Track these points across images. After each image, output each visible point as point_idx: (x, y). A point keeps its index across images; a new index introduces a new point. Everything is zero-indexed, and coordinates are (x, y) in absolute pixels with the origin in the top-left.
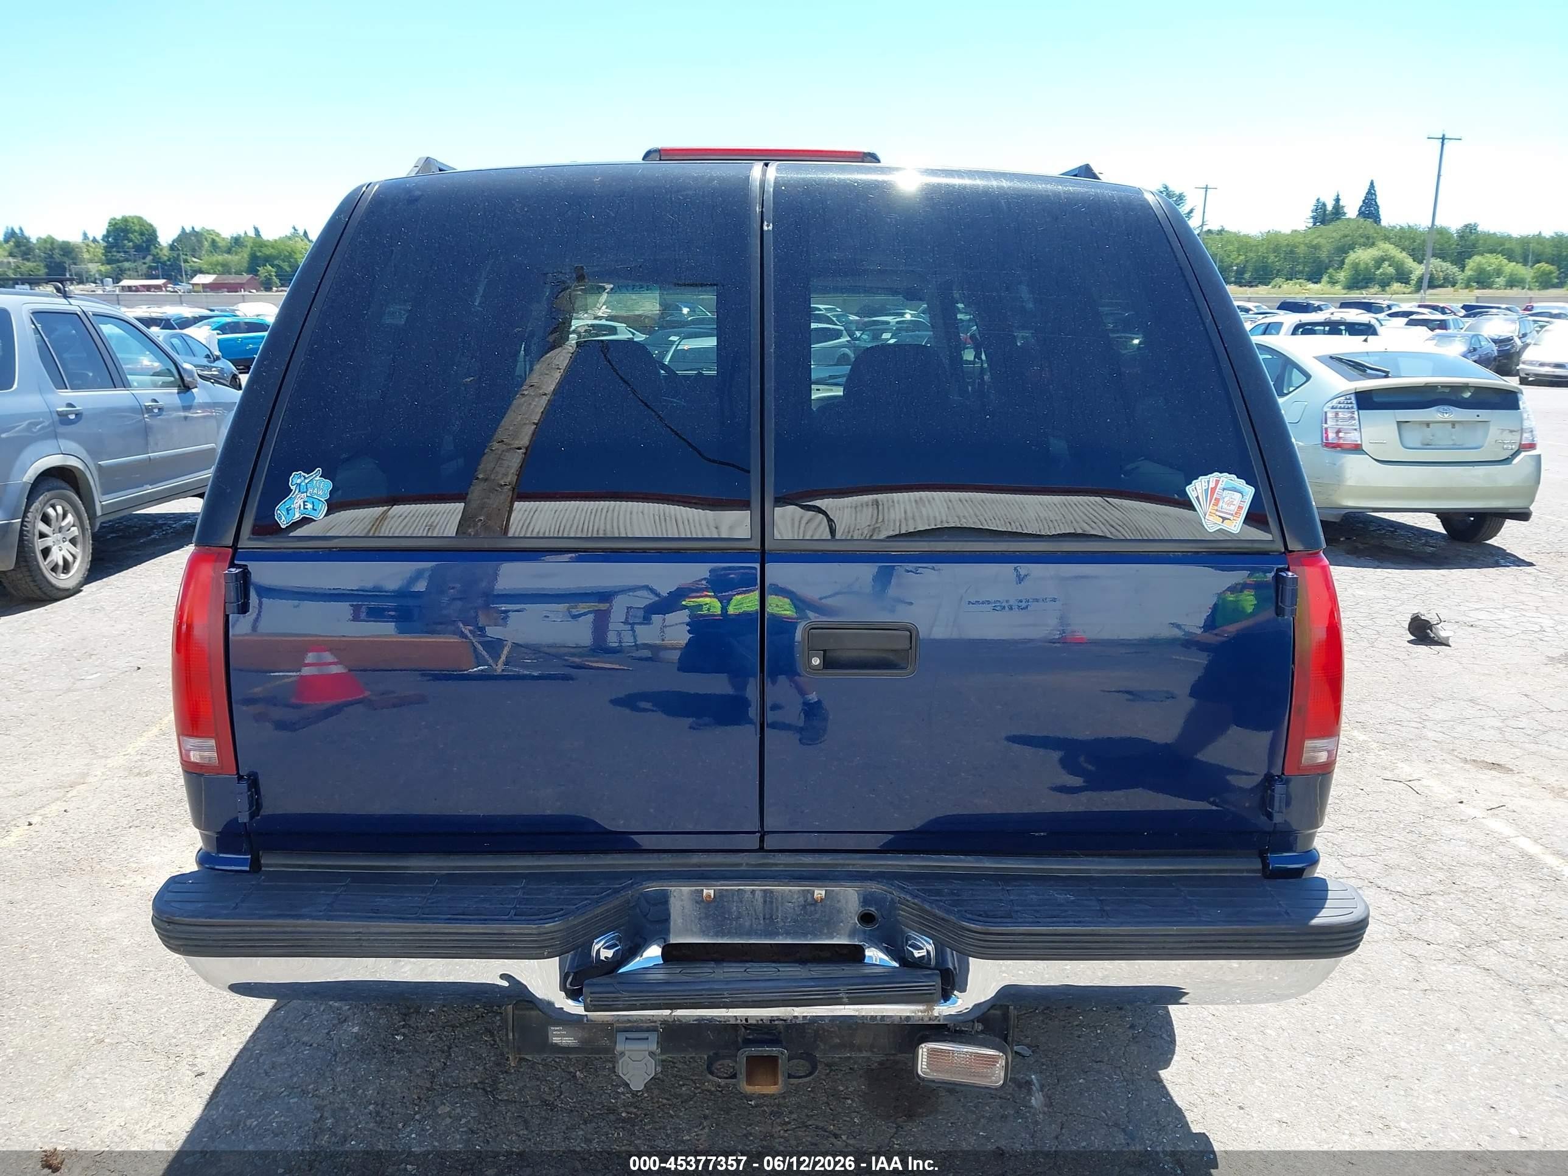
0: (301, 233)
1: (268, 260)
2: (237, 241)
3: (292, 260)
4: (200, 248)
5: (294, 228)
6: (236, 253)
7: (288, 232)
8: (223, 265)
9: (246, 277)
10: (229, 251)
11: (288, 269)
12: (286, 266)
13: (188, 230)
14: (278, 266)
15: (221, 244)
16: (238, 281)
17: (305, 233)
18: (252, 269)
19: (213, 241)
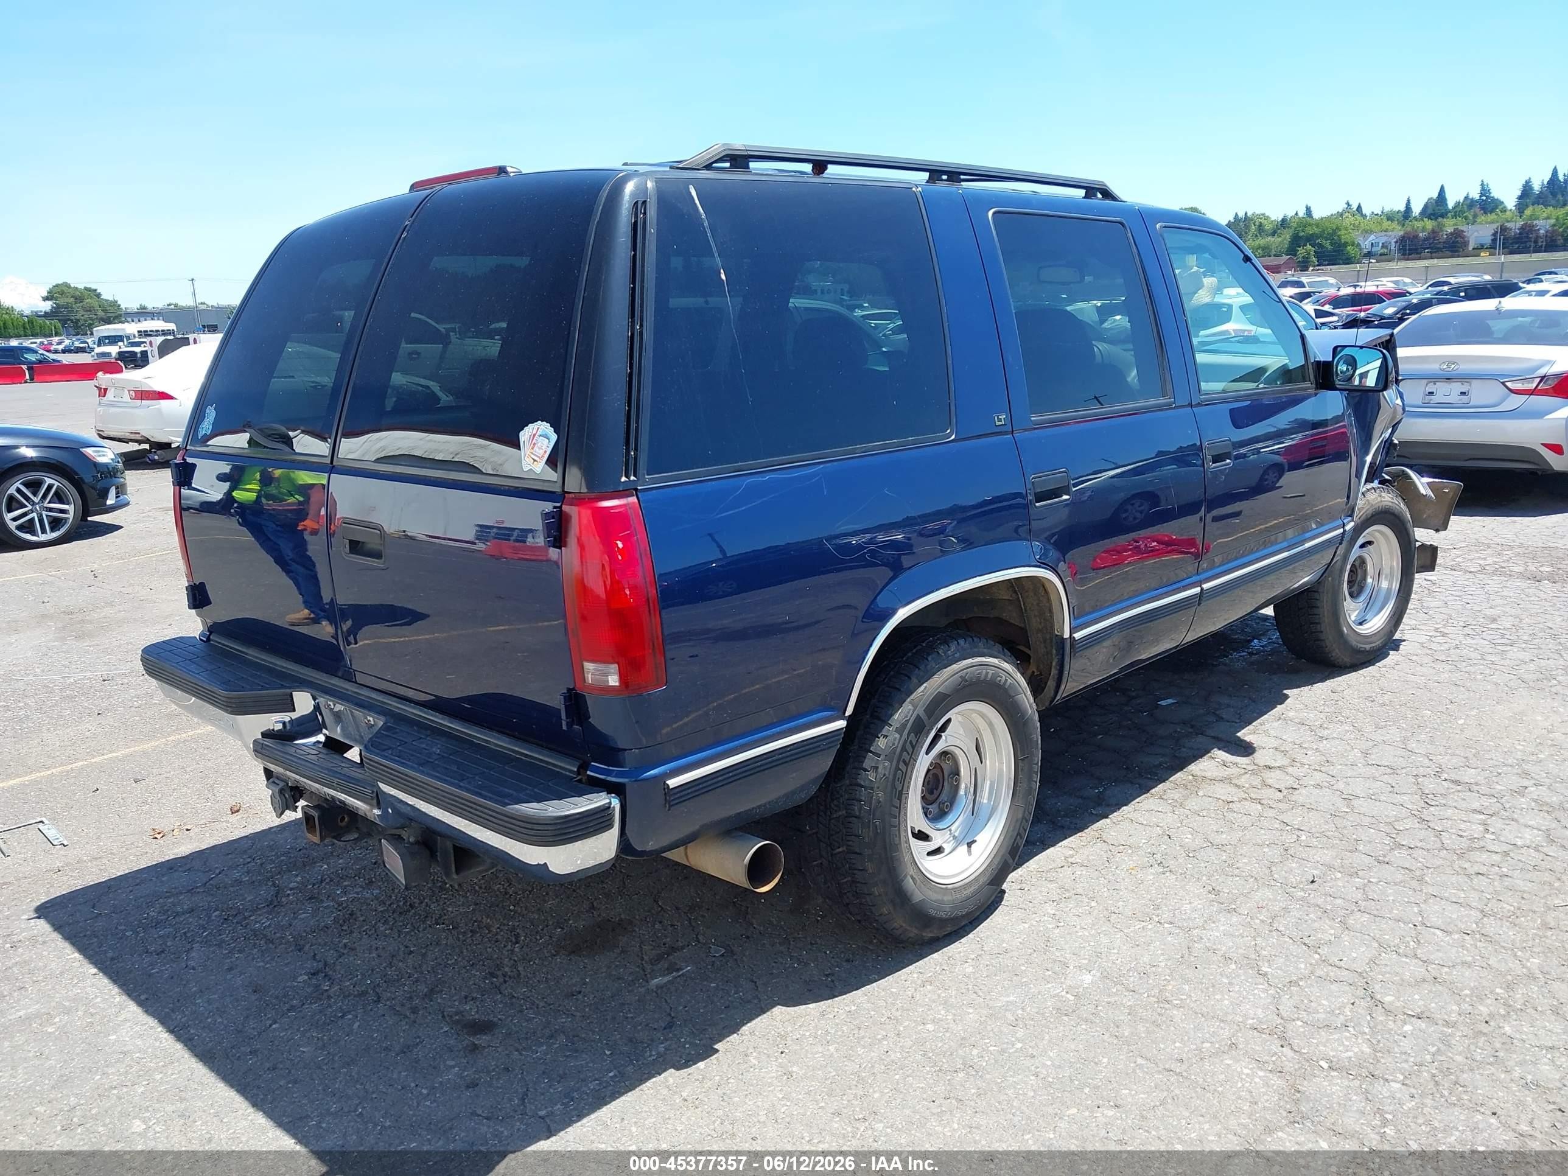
0: (1355, 207)
1: (1310, 239)
2: (1284, 223)
3: (1336, 238)
4: (1246, 233)
5: (1348, 204)
6: (1279, 236)
7: (1340, 207)
8: (1264, 249)
9: (1285, 257)
10: (1273, 234)
11: (1329, 247)
12: (1327, 245)
13: (1241, 215)
14: (1320, 245)
15: (1268, 227)
16: (1276, 263)
17: (1359, 208)
18: (1292, 251)
19: (1261, 225)
